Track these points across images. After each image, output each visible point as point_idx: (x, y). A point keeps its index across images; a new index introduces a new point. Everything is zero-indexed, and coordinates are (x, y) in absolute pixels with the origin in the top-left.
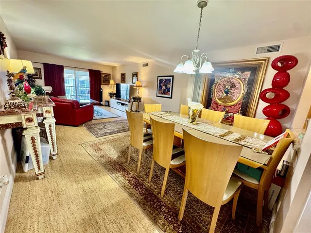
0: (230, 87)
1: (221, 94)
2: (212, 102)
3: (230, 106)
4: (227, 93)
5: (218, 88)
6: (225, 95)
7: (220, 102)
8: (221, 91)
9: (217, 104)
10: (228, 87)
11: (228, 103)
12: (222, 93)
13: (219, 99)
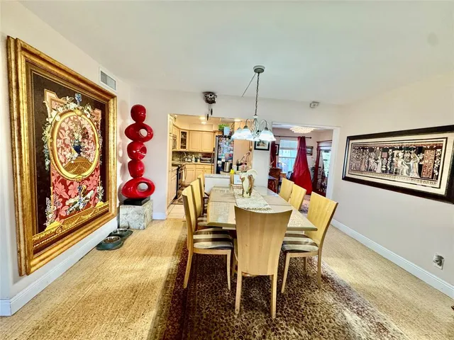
0: (81, 137)
1: (68, 155)
2: (53, 179)
3: (88, 179)
4: (78, 149)
5: (59, 137)
6: (76, 154)
7: (69, 175)
8: (67, 146)
9: (63, 182)
10: (78, 136)
11: (84, 172)
12: (71, 151)
13: (67, 169)
